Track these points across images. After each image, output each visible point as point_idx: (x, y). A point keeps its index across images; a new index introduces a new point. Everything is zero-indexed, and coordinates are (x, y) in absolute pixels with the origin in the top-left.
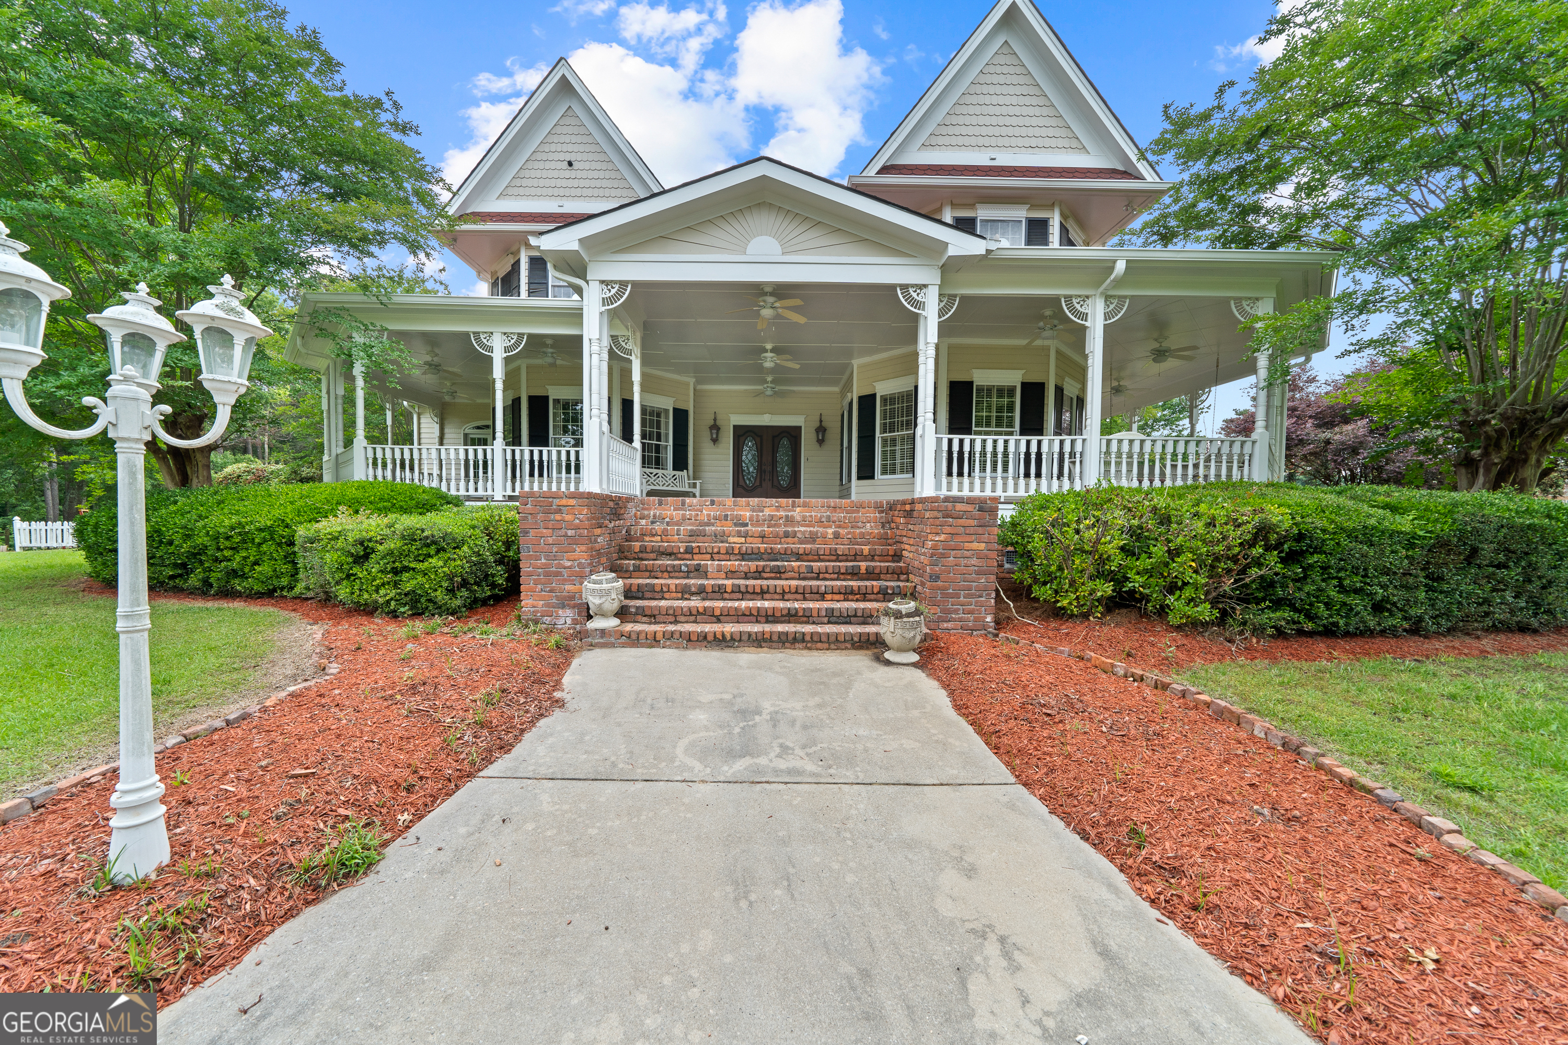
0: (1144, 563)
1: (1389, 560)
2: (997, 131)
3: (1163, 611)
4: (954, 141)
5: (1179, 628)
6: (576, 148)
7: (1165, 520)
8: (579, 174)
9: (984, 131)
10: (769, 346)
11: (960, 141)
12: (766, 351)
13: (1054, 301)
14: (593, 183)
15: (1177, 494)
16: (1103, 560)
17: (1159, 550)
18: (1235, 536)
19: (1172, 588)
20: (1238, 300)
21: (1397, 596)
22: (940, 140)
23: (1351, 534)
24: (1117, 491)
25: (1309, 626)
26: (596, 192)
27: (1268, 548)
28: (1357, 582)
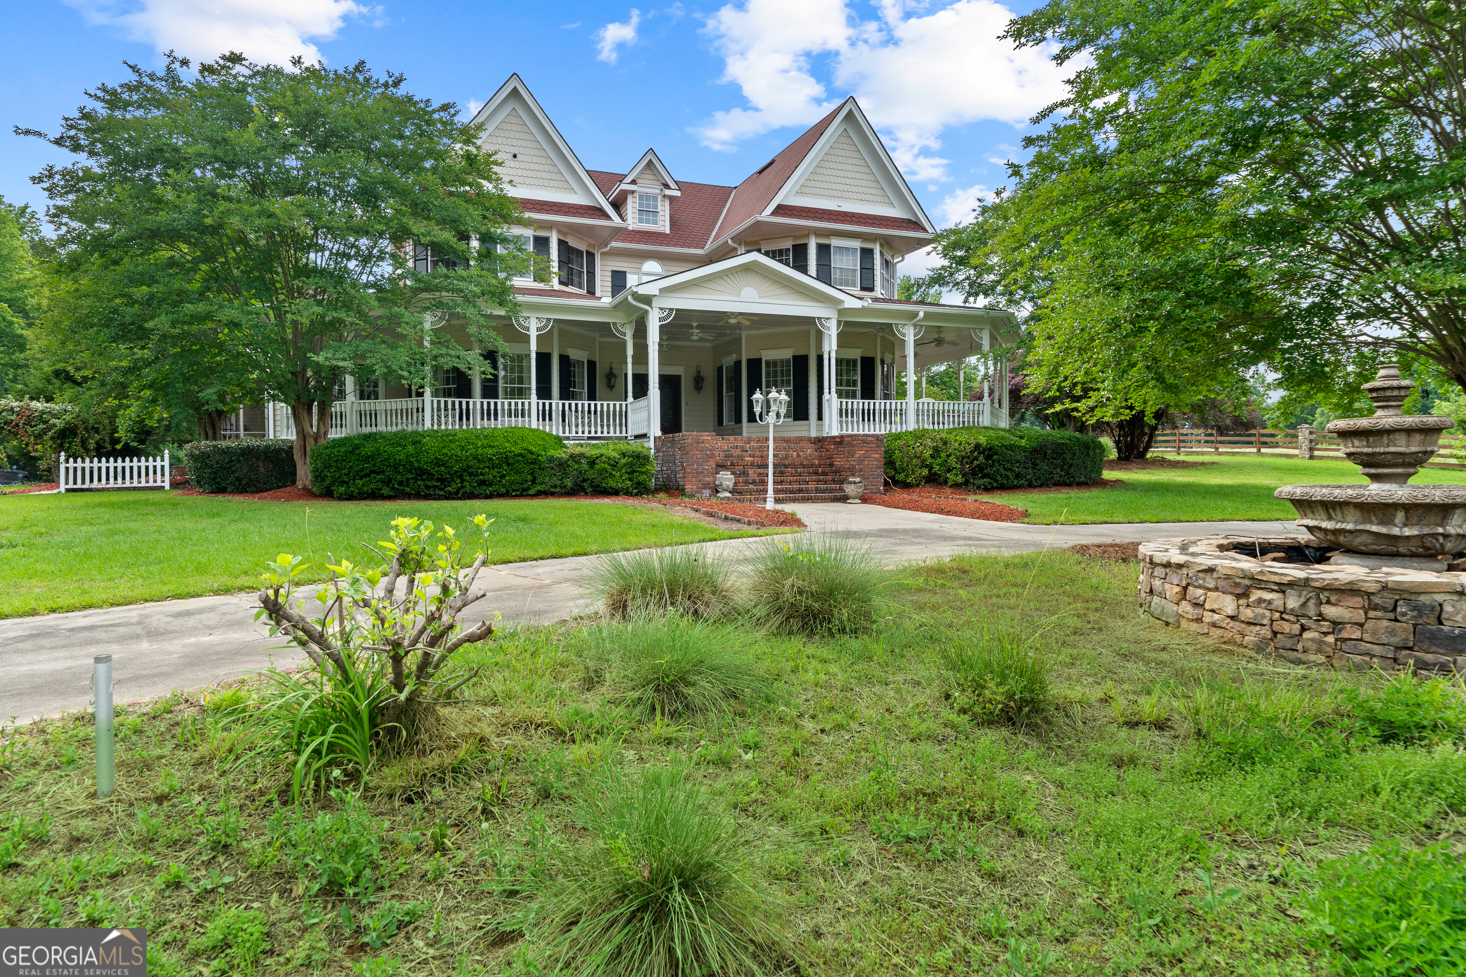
0: (939, 461)
1: (1018, 457)
2: (841, 187)
3: (946, 482)
4: (815, 191)
5: (951, 486)
6: (519, 143)
7: (945, 443)
8: (522, 165)
9: (833, 186)
10: (695, 324)
11: (820, 191)
12: (692, 327)
13: (890, 326)
14: (534, 174)
15: (950, 432)
16: (924, 461)
17: (943, 455)
18: (969, 449)
19: (949, 471)
20: (974, 329)
21: (1023, 471)
22: (807, 190)
23: (1006, 447)
24: (924, 430)
25: (995, 485)
26: (537, 182)
27: (980, 453)
28: (1008, 466)
